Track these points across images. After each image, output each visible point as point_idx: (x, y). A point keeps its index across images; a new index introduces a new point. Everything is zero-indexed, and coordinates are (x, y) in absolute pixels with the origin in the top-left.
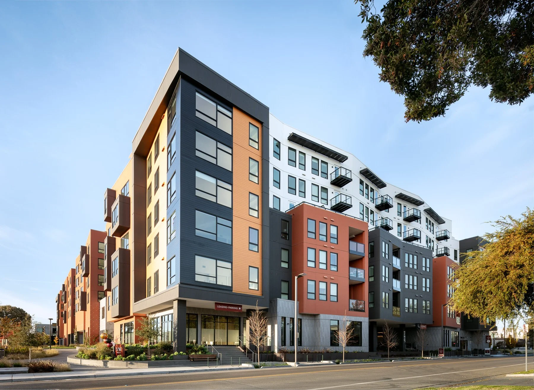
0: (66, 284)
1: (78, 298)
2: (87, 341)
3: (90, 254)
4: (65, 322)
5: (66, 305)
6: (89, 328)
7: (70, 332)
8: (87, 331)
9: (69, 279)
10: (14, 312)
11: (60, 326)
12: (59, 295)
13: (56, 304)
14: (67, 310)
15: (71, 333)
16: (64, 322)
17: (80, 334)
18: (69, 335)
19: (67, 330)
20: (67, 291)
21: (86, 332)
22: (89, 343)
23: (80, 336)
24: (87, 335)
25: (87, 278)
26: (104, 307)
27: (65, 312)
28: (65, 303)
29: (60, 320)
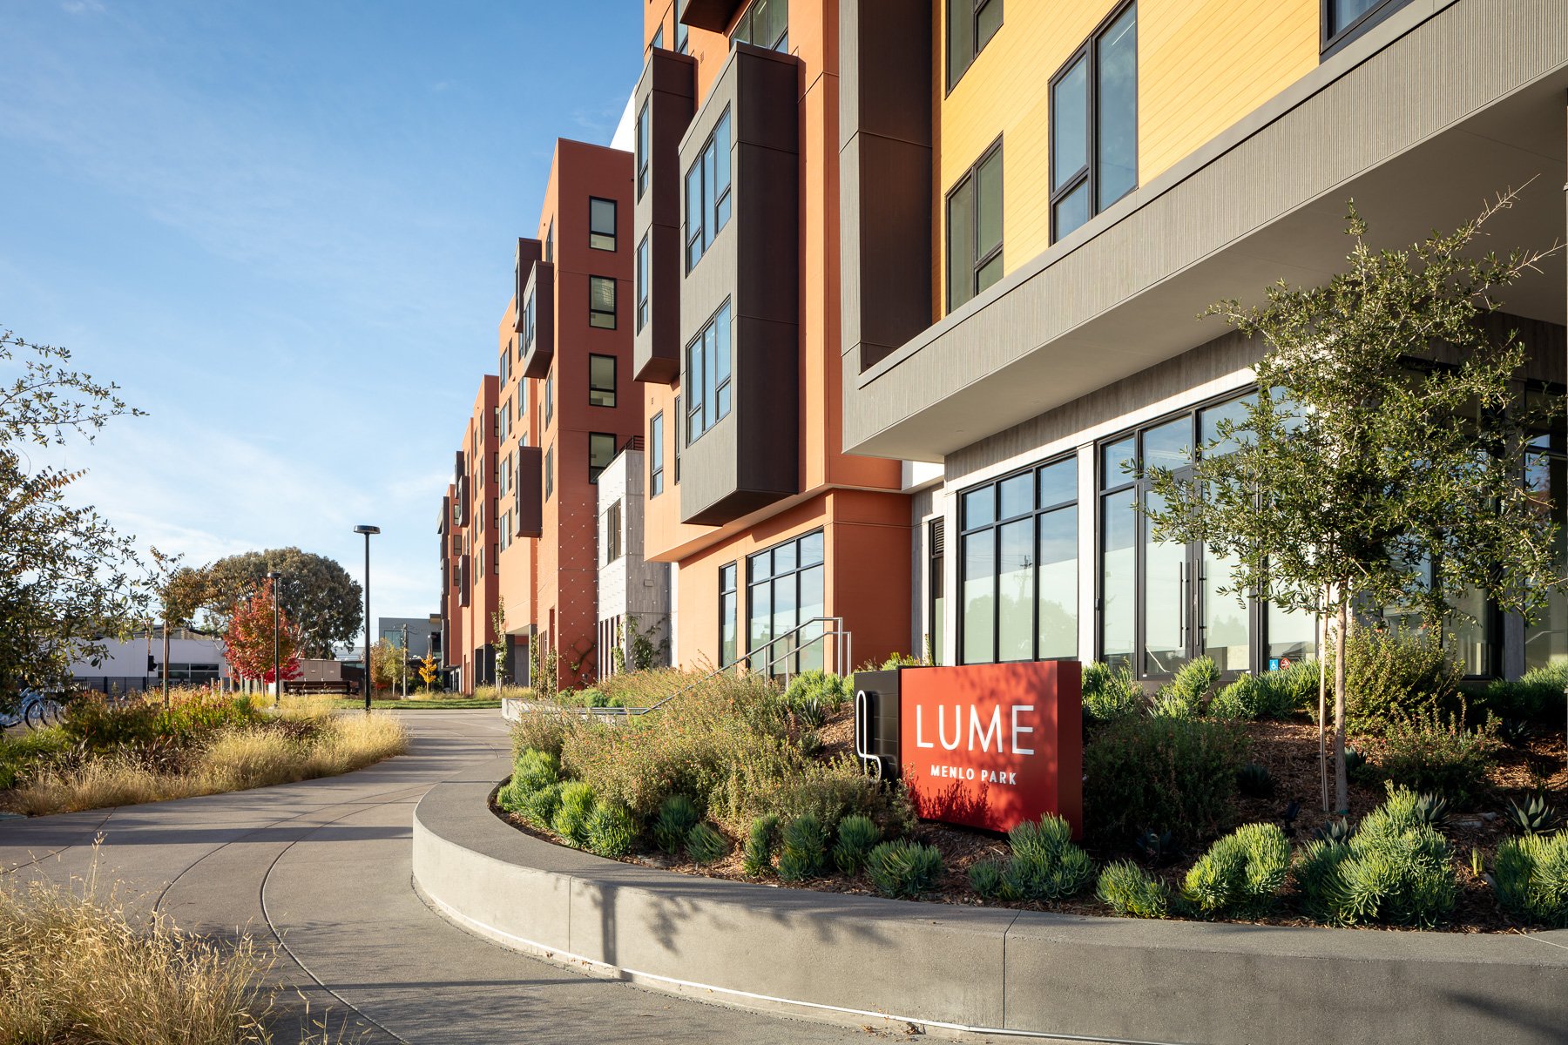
0: (466, 449)
1: (510, 487)
2: (544, 671)
3: (556, 261)
4: (466, 602)
5: (468, 532)
6: (552, 611)
7: (480, 642)
8: (543, 627)
9: (477, 423)
10: (309, 572)
11: (449, 619)
12: (446, 500)
13: (439, 538)
14: (470, 554)
15: (483, 643)
16: (460, 603)
17: (516, 643)
18: (479, 652)
19: (473, 635)
20: (470, 475)
21: (540, 632)
22: (554, 680)
23: (518, 653)
24: (543, 644)
25: (542, 383)
26: (618, 503)
27: (466, 559)
28: (465, 523)
29: (449, 597)
